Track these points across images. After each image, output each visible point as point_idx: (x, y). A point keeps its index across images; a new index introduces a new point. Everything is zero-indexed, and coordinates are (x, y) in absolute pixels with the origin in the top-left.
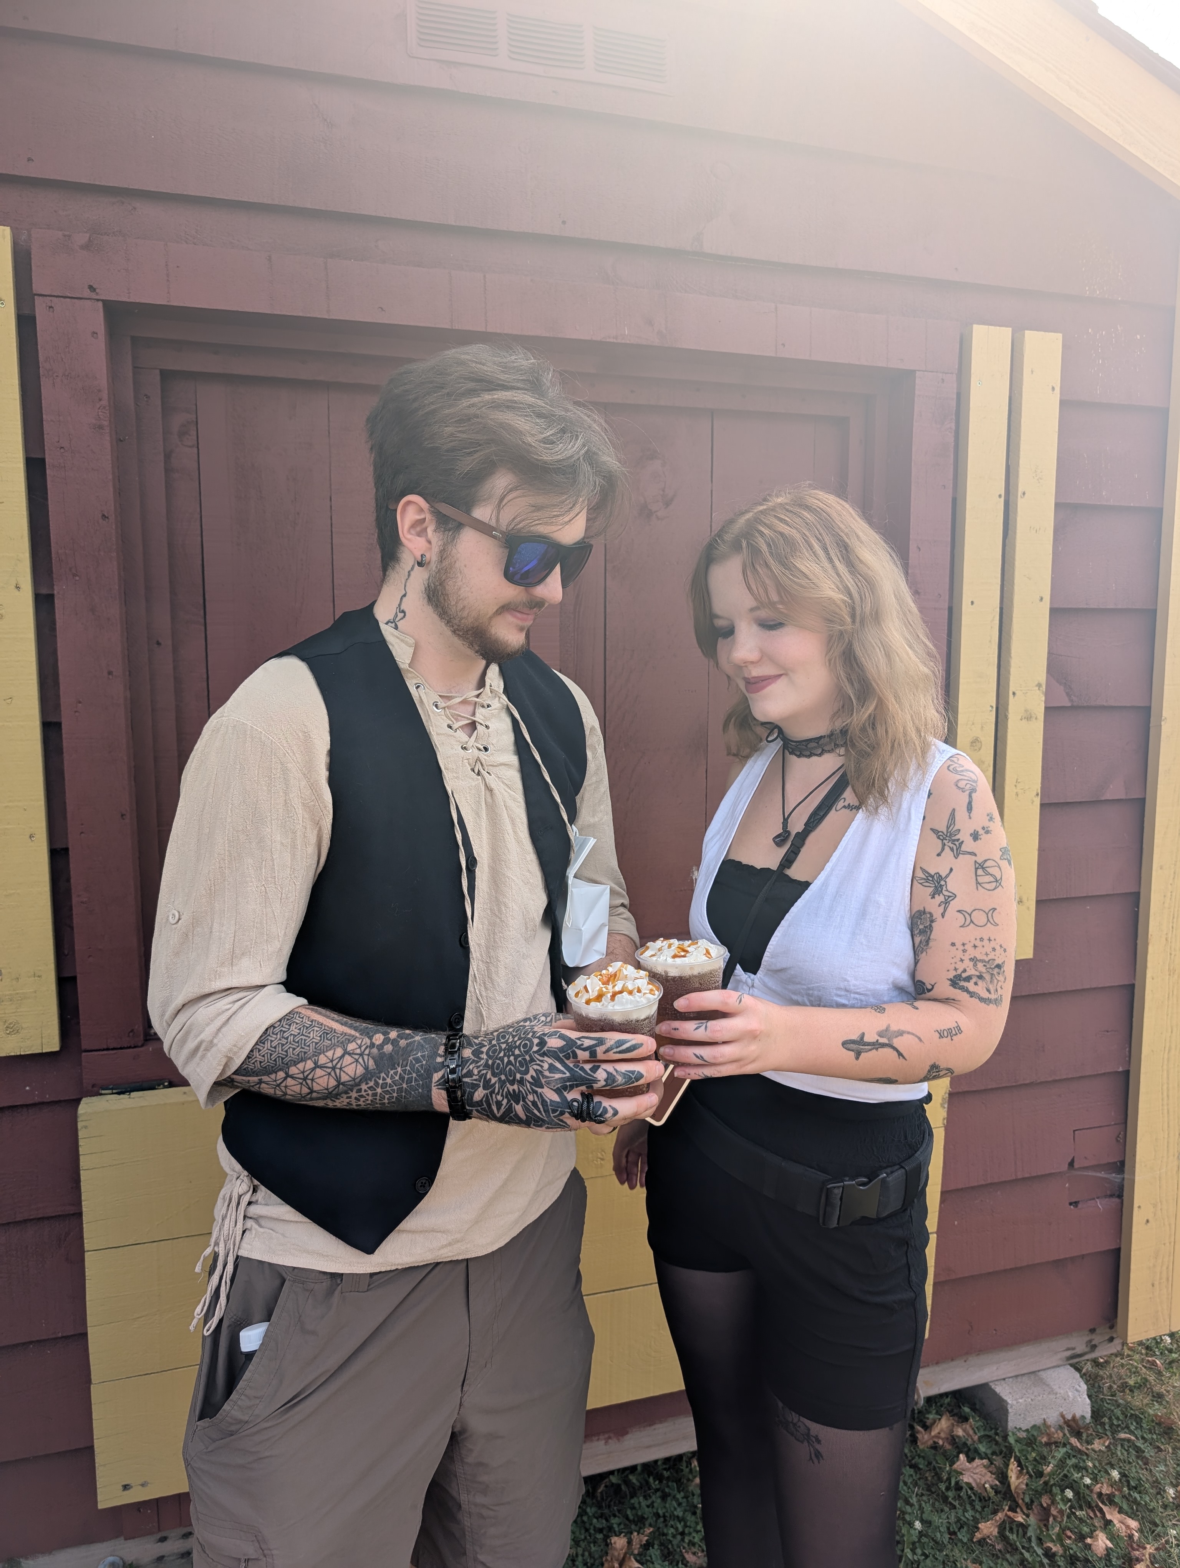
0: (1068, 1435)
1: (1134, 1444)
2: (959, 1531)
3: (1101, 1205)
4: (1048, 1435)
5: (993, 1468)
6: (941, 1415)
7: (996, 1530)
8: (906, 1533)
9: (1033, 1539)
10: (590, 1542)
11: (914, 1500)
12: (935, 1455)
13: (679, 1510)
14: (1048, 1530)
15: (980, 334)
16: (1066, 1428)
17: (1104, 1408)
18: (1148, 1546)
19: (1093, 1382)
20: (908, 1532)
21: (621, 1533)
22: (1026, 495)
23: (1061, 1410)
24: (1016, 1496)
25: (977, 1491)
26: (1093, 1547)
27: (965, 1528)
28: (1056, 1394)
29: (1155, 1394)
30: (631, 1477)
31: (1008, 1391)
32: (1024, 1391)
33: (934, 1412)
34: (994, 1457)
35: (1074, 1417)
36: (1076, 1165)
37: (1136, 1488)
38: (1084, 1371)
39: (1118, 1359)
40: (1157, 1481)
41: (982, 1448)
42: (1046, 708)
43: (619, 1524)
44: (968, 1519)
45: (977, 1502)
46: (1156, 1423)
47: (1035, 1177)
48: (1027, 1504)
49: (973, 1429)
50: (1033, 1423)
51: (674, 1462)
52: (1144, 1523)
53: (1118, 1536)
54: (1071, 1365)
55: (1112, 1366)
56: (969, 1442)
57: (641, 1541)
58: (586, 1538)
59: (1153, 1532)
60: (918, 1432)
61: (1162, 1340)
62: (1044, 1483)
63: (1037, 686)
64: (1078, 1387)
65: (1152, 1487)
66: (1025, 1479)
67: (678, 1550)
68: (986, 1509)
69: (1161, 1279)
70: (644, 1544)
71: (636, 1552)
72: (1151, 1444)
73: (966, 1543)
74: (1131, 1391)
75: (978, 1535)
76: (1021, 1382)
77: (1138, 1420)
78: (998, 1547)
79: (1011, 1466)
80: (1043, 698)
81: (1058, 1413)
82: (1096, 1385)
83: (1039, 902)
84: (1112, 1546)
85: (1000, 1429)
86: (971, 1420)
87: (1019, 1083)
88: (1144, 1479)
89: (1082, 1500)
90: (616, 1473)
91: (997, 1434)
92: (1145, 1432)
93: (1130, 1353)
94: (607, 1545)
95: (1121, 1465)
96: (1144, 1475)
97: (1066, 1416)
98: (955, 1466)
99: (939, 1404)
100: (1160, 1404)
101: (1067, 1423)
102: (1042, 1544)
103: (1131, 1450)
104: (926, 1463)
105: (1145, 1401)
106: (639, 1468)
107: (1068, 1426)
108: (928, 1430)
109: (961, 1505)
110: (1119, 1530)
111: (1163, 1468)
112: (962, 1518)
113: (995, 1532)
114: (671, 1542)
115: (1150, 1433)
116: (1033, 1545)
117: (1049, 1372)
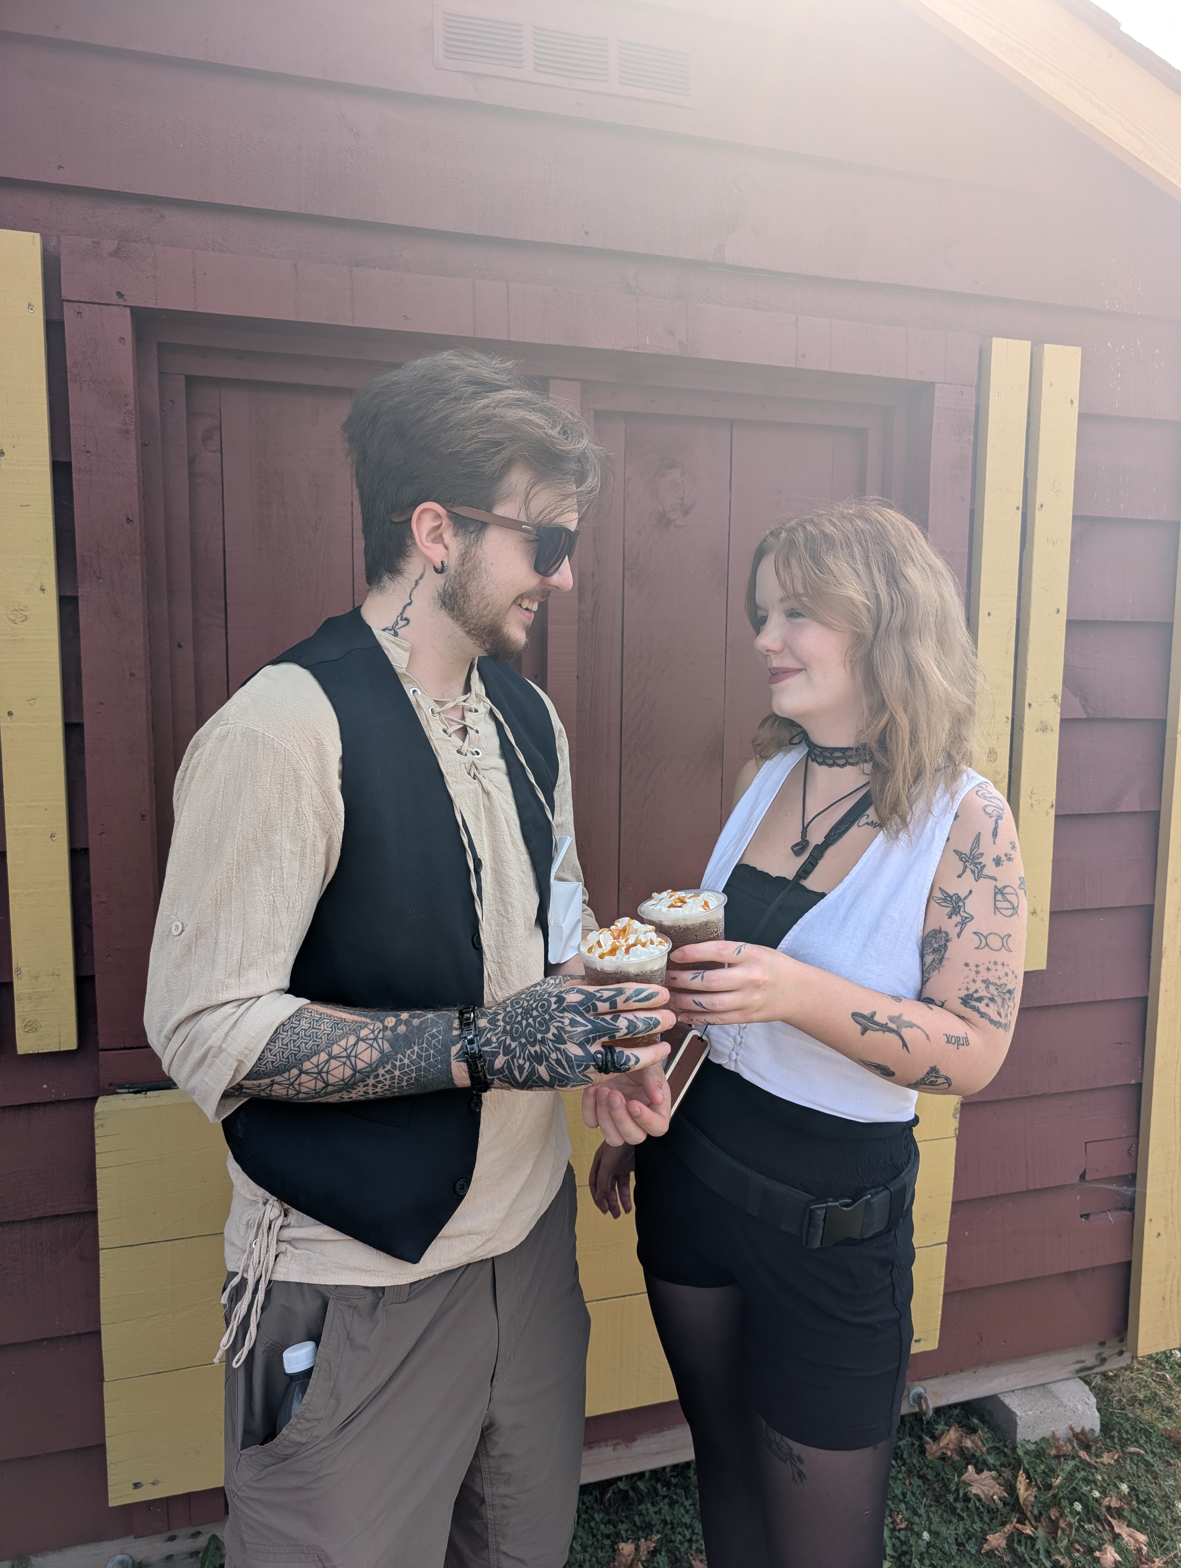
0: (1077, 1448)
1: (1143, 1458)
2: (967, 1542)
3: (1112, 1217)
4: (1057, 1447)
5: (1001, 1480)
6: (950, 1427)
7: (1005, 1542)
8: (914, 1544)
9: (1042, 1551)
10: (598, 1548)
11: (922, 1511)
12: (943, 1466)
13: (686, 1516)
14: (1056, 1543)
15: (999, 345)
16: (1075, 1441)
17: (1114, 1422)
18: (1157, 1560)
19: (1102, 1395)
20: (917, 1542)
21: (628, 1539)
22: (1044, 507)
23: (1070, 1423)
24: (1024, 1508)
25: (985, 1503)
26: (1102, 1561)
27: (973, 1540)
28: (1065, 1407)
29: (1165, 1409)
30: (639, 1483)
31: (1017, 1403)
32: (1033, 1404)
33: (943, 1422)
34: (1003, 1469)
35: (1083, 1430)
36: (1088, 1178)
37: (1144, 1502)
38: (1093, 1384)
39: (1128, 1372)
40: (1166, 1496)
41: (991, 1460)
42: (1062, 720)
43: (627, 1531)
44: (976, 1531)
45: (985, 1513)
46: (1166, 1438)
47: (1046, 1189)
48: (1035, 1517)
49: (982, 1441)
50: (1042, 1436)
51: (680, 1469)
52: (1152, 1537)
53: (1127, 1549)
54: (1081, 1378)
55: (1121, 1379)
56: (978, 1454)
57: (648, 1547)
58: (593, 1543)
59: (1162, 1545)
60: (928, 1443)
61: (1172, 1354)
62: (1053, 1495)
63: (1052, 697)
64: (1087, 1400)
65: (1162, 1501)
66: (1034, 1491)
67: (686, 1557)
68: (993, 1521)
69: (1171, 1292)
70: (652, 1551)
71: (643, 1558)
72: (1160, 1459)
73: (974, 1555)
74: (1141, 1405)
75: (986, 1547)
76: (1030, 1394)
77: (1148, 1435)
78: (1006, 1559)
79: (1020, 1478)
80: (1059, 710)
81: (1067, 1426)
82: (1106, 1398)
83: (1052, 914)
84: (1120, 1559)
85: (1009, 1441)
86: (980, 1432)
87: (1031, 1094)
88: (1153, 1493)
89: (1091, 1513)
90: (624, 1479)
91: (1006, 1446)
92: (1155, 1447)
93: (1140, 1367)
94: (614, 1551)
95: (1130, 1479)
96: (1153, 1489)
97: (1075, 1429)
98: (964, 1477)
99: (947, 1415)
100: (1170, 1418)
101: (1076, 1435)
102: (1051, 1557)
103: (1140, 1463)
104: (935, 1473)
105: (1155, 1415)
106: (647, 1475)
107: (1077, 1439)
108: (937, 1441)
109: (969, 1516)
110: (1127, 1543)
111: (1172, 1482)
112: (971, 1529)
113: (1003, 1544)
114: (678, 1549)
115: (1160, 1447)
116: (1041, 1557)
117: (1058, 1385)
